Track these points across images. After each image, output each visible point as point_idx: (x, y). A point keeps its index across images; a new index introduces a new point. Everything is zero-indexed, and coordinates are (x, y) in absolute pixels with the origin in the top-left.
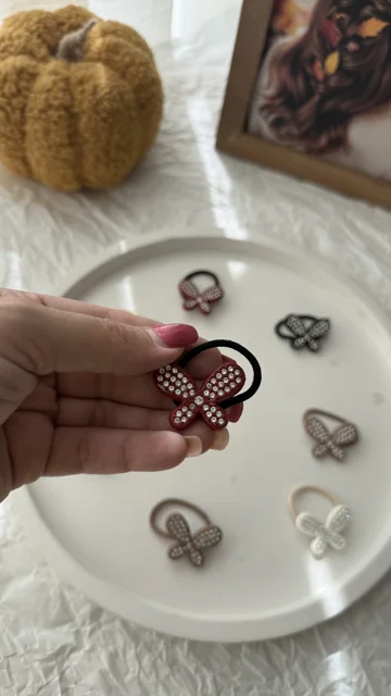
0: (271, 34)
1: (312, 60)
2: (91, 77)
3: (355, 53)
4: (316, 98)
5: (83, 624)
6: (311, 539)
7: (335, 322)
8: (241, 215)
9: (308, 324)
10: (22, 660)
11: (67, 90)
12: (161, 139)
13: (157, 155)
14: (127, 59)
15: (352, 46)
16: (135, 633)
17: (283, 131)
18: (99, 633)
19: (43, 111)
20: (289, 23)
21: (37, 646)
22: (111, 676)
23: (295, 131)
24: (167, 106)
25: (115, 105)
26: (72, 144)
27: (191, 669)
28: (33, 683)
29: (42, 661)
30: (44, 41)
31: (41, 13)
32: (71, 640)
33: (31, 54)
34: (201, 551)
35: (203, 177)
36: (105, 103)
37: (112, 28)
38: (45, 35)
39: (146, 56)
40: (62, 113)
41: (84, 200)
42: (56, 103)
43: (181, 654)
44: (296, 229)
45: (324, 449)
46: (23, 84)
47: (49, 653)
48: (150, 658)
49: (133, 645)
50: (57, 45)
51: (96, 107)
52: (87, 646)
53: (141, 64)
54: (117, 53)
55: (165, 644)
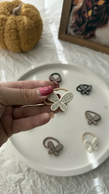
0: (72, 6)
1: (84, 13)
2: (22, 20)
3: (96, 10)
4: (86, 23)
5: (25, 172)
6: (88, 147)
7: (93, 86)
8: (66, 57)
9: (86, 87)
10: (9, 183)
11: (16, 24)
12: (43, 36)
13: (42, 41)
14: (32, 14)
15: (95, 8)
16: (40, 175)
17: (77, 33)
18: (30, 175)
19: (9, 30)
20: (77, 2)
21: (13, 179)
22: (34, 187)
23: (80, 33)
24: (44, 27)
25: (29, 27)
26: (18, 39)
27: (56, 184)
28: (12, 189)
29: (15, 183)
30: (9, 10)
31: (8, 2)
32: (22, 177)
33: (5, 14)
34: (57, 151)
35: (55, 47)
36: (27, 27)
37: (28, 6)
38: (9, 9)
39: (37, 13)
40: (14, 30)
41: (22, 54)
42: (13, 27)
43: (53, 180)
44: (82, 60)
45: (91, 122)
46: (3, 23)
47: (16, 181)
48: (44, 182)
49: (39, 178)
50: (12, 11)
51: (24, 28)
52: (27, 179)
53: (36, 16)
54: (29, 13)
55: (48, 177)
